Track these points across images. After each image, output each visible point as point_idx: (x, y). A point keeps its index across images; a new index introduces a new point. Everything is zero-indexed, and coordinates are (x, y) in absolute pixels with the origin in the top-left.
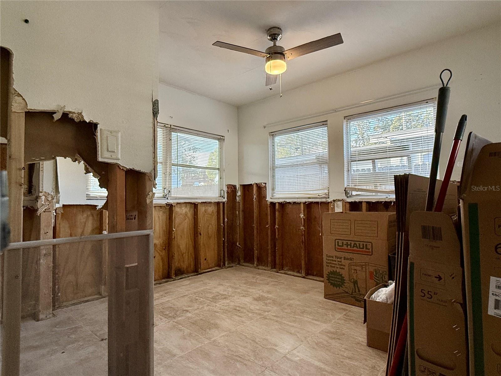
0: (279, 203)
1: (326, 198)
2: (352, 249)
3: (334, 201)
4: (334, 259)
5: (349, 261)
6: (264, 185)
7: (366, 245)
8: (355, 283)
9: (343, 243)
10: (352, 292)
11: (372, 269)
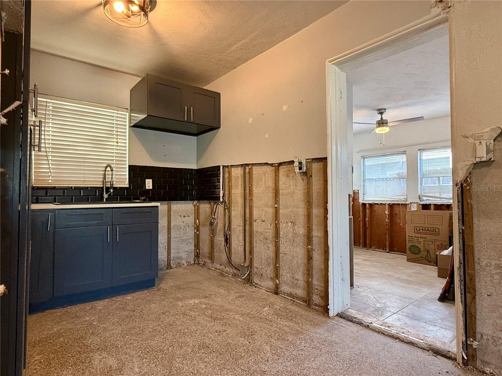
0: (369, 204)
1: (405, 201)
2: (426, 232)
3: (411, 203)
4: (414, 238)
5: (424, 239)
6: (357, 191)
7: (435, 230)
8: (428, 251)
9: (420, 228)
10: (426, 257)
11: (439, 243)
